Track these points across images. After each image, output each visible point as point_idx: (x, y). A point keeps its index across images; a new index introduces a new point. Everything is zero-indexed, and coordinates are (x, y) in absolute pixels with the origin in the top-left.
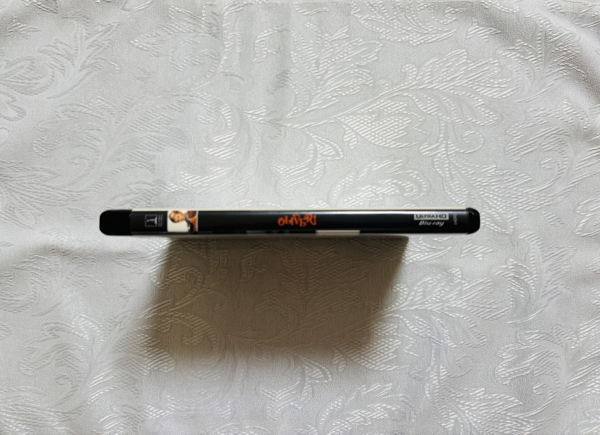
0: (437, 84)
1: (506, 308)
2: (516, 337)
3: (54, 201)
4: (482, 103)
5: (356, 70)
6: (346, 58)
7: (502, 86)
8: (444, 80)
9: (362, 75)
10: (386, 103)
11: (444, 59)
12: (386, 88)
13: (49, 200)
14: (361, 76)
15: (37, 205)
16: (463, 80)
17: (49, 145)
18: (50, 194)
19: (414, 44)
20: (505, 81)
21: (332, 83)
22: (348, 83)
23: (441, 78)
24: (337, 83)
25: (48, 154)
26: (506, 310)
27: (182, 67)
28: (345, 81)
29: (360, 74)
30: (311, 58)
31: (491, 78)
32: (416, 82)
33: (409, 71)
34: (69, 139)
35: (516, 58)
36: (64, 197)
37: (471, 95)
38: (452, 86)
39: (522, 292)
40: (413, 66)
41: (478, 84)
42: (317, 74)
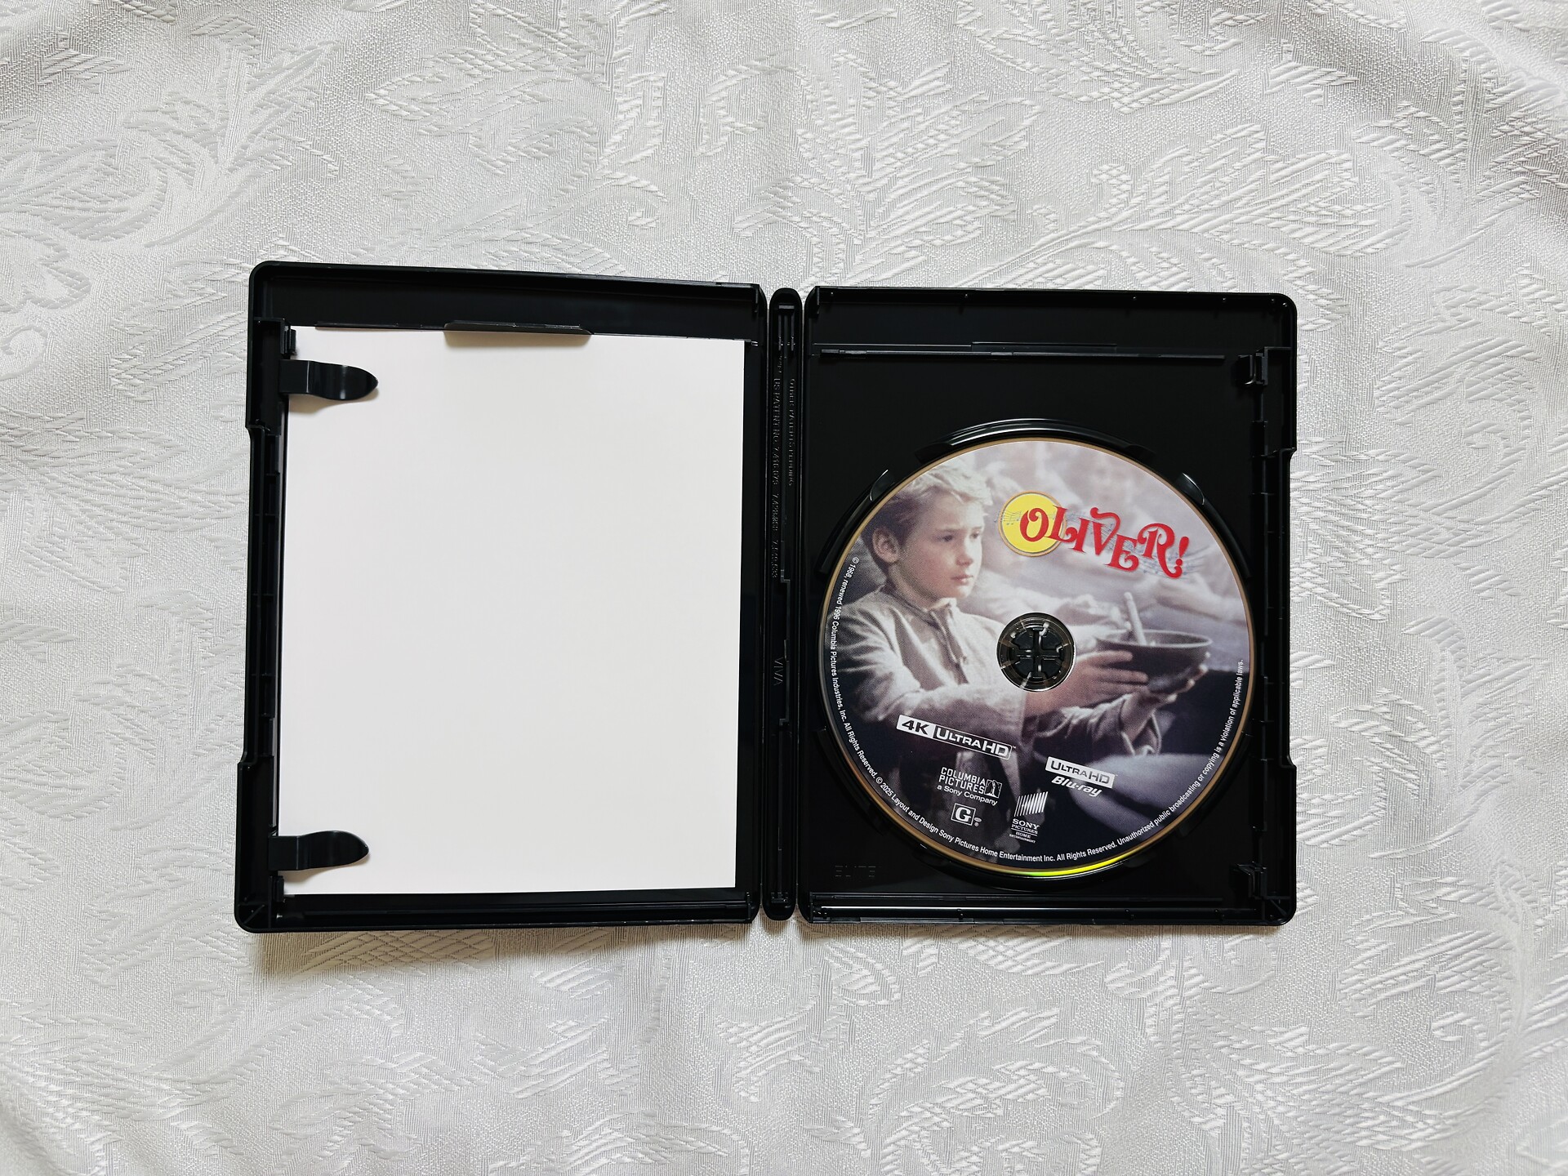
0: (1186, 217)
1: (1369, 818)
2: (1392, 894)
3: (170, 518)
4: (1309, 269)
5: (973, 179)
6: (945, 145)
7: (1363, 223)
8: (1206, 207)
9: (986, 190)
10: (1050, 266)
11: (1204, 151)
12: (1051, 226)
13: (155, 515)
14: (986, 193)
15: (125, 529)
16: (1255, 207)
17: (153, 372)
18: (158, 500)
19: (1125, 109)
20: (1370, 210)
21: (907, 213)
22: (951, 212)
23: (1195, 202)
24: (920, 213)
25: (149, 396)
26: (1367, 823)
27: (504, 164)
28: (940, 207)
29: (981, 188)
30: (853, 147)
31: (1334, 202)
32: (1130, 211)
33: (1110, 182)
34: (206, 354)
35: (1397, 149)
36: (196, 508)
37: (1279, 248)
38: (1226, 222)
39: (1410, 775)
40: (1122, 168)
41: (1298, 218)
42: (869, 188)
